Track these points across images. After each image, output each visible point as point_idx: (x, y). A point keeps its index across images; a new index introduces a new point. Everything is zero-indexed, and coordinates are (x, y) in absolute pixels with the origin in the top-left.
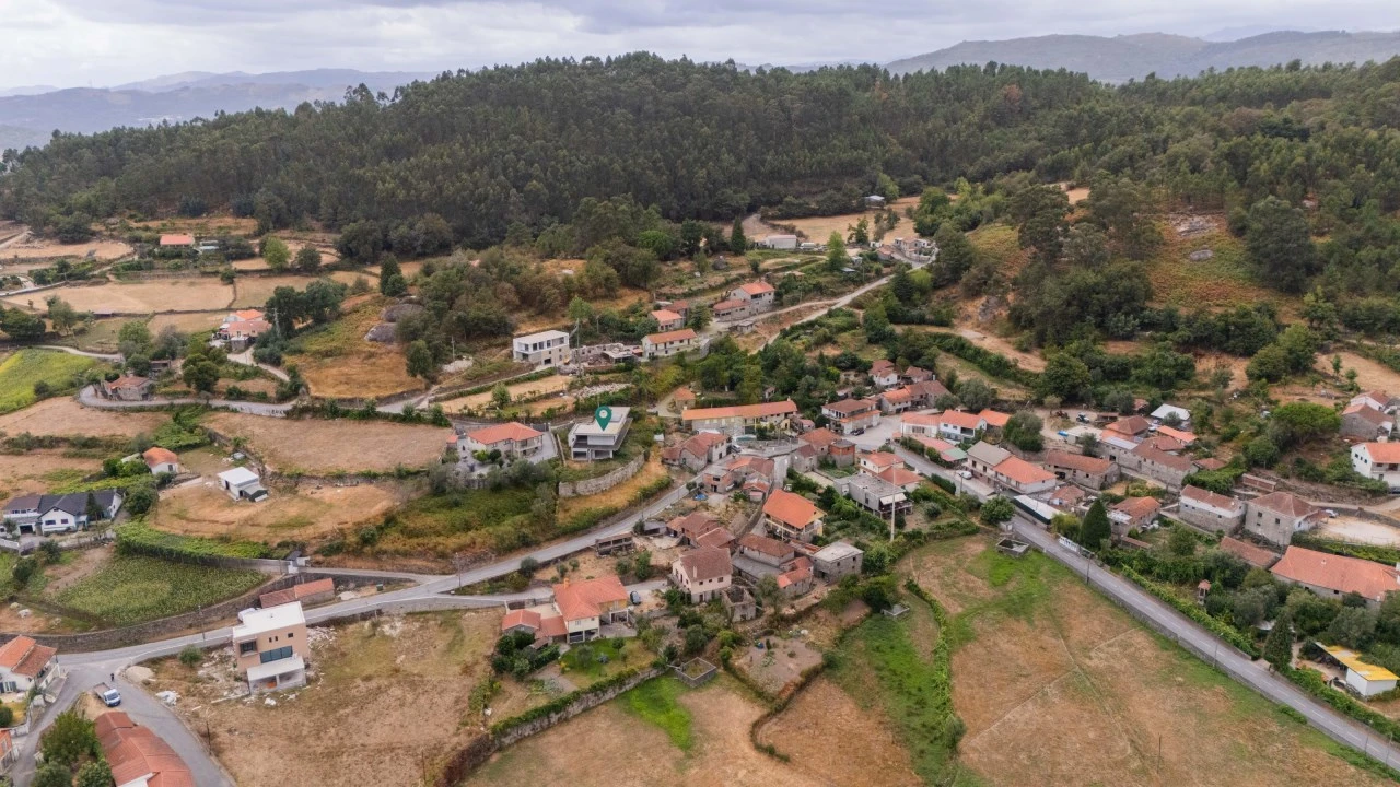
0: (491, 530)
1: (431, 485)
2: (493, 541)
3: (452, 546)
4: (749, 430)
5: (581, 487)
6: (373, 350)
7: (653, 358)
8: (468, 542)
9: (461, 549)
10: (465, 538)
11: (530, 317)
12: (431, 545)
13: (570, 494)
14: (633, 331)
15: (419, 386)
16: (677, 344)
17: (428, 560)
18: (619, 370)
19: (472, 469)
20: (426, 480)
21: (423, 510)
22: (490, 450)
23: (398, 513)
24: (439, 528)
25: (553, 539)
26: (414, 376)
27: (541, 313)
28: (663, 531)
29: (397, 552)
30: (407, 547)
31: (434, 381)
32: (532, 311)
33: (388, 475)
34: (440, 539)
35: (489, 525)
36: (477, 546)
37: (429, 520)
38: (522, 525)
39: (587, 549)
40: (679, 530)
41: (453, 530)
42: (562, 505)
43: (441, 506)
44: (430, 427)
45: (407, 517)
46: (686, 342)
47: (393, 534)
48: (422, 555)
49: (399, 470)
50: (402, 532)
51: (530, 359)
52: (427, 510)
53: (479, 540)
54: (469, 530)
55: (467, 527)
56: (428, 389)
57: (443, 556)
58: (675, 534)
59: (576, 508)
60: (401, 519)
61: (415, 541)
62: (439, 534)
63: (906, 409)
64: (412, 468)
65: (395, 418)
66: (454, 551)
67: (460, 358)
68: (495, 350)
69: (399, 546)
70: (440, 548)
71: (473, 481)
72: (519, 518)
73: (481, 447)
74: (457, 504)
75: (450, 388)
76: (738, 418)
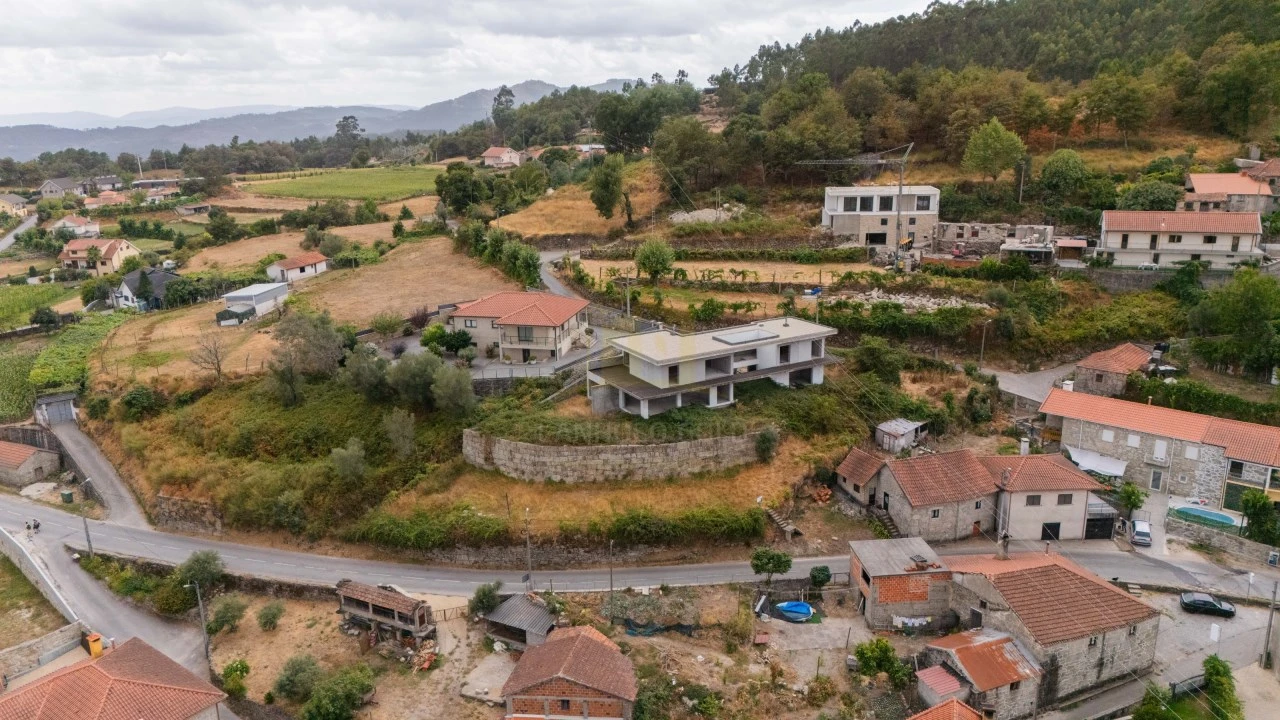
5: (502, 454)
13: (482, 462)
16: (1193, 244)
46: (1225, 242)
76: (1213, 450)
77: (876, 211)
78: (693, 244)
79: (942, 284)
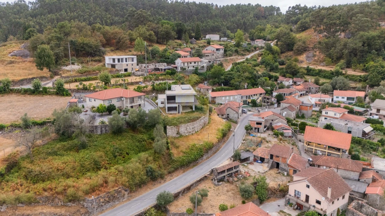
0: (121, 168)
1: (58, 131)
2: (125, 179)
3: (84, 188)
4: (245, 102)
5: (183, 129)
6: (13, 60)
7: (183, 69)
8: (100, 181)
9: (93, 190)
10: (96, 178)
11: (112, 51)
12: (59, 189)
13: (175, 135)
14: (168, 59)
15: (45, 75)
16: (193, 64)
17: (56, 206)
18: (168, 73)
19: (93, 118)
20: (53, 129)
21: (50, 154)
22: (107, 104)
23: (23, 158)
24: (68, 169)
25: (173, 172)
26: (42, 69)
27: (117, 49)
28: (252, 159)
29: (18, 200)
30: (31, 194)
31: (56, 74)
32: (112, 48)
33: (14, 127)
34: (70, 182)
35: (117, 163)
36: (111, 184)
37: (57, 162)
38: (148, 161)
39: (205, 178)
40: (267, 157)
41: (83, 170)
42: (172, 143)
43: (70, 149)
44: (54, 96)
45: (32, 162)
46: (197, 63)
47: (15, 179)
48: (49, 201)
49: (25, 120)
50: (26, 178)
51: (117, 67)
52: (55, 153)
53: (111, 179)
54: (99, 169)
55: (97, 167)
56: (52, 77)
57: (74, 199)
58: (262, 160)
59: (184, 145)
60: (26, 164)
61: (40, 186)
62: (68, 176)
63: (304, 95)
64: (38, 120)
65: (26, 92)
66: (87, 193)
67: (73, 64)
68: (94, 63)
69: (22, 194)
70: (70, 191)
71: (96, 127)
72: (143, 155)
73: (97, 103)
74: (83, 146)
75: (68, 77)
76: (239, 96)
77: (124, 62)
78: (86, 75)
79: (163, 77)
